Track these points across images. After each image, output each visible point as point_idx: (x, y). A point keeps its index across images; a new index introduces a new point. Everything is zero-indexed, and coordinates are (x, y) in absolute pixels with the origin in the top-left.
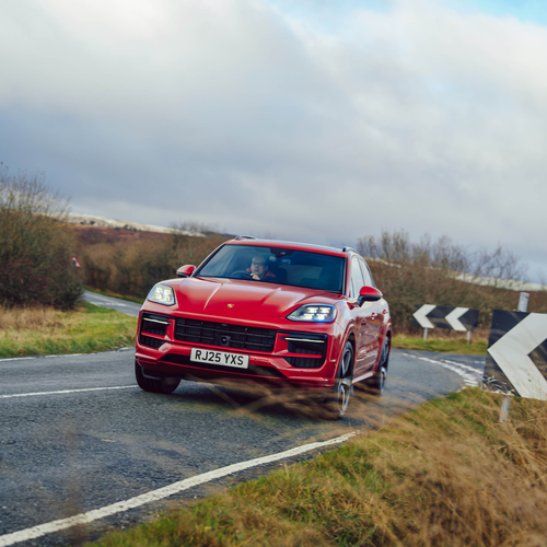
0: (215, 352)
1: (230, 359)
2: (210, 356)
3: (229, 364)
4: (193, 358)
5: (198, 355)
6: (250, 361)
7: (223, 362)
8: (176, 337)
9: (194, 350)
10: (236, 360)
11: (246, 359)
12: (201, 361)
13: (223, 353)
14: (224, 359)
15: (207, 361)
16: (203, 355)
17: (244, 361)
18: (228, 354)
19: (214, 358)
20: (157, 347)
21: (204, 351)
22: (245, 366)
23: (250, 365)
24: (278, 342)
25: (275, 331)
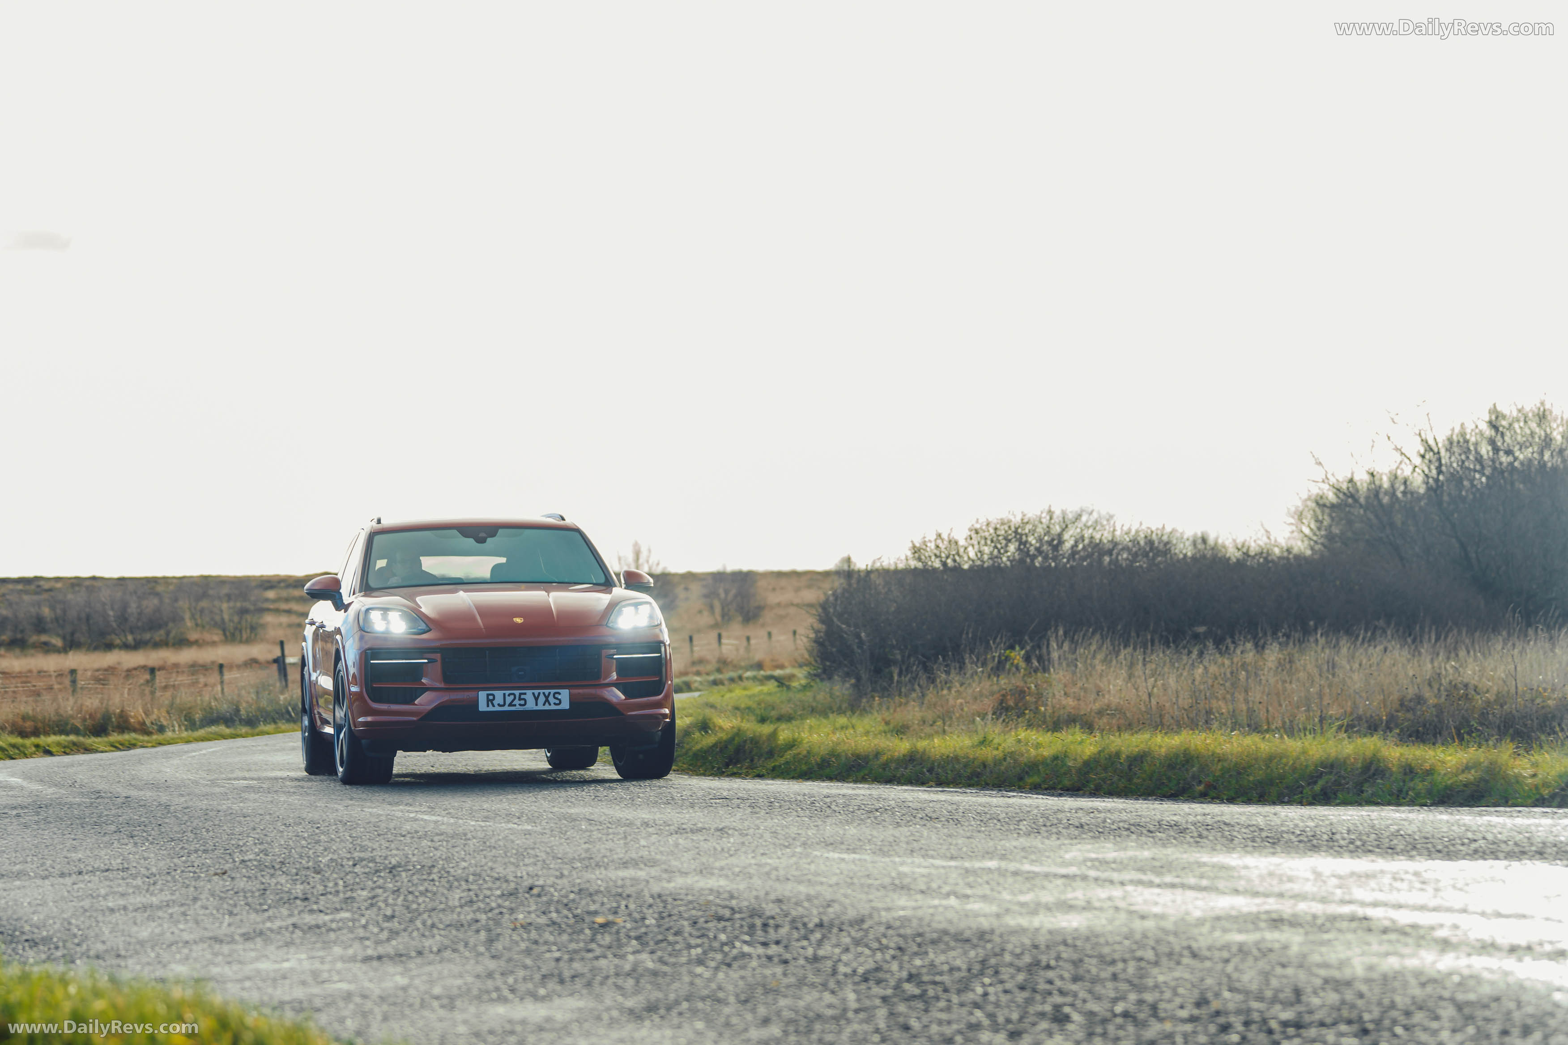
0: (517, 692)
1: (542, 699)
2: (509, 699)
3: (540, 707)
4: (483, 707)
5: (490, 701)
6: (572, 698)
7: (531, 705)
8: (447, 680)
9: (482, 696)
10: (551, 699)
11: (565, 695)
12: (497, 708)
13: (529, 692)
14: (532, 700)
15: (506, 708)
16: (499, 699)
17: (562, 699)
18: (536, 692)
19: (517, 702)
20: (411, 702)
21: (499, 695)
22: (565, 705)
23: (571, 703)
24: (607, 664)
25: (601, 648)
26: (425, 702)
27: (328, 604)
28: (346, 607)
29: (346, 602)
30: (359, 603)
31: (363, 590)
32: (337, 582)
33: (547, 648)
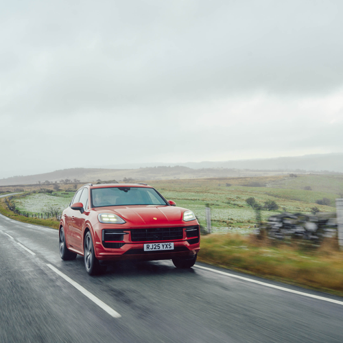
0: (157, 244)
1: (165, 246)
2: (154, 247)
3: (165, 249)
4: (145, 249)
5: (148, 247)
6: (175, 245)
7: (161, 249)
8: (132, 240)
9: (145, 245)
10: (168, 246)
11: (172, 244)
12: (150, 250)
13: (161, 244)
14: (162, 247)
15: (153, 250)
16: (151, 247)
17: (172, 246)
18: (163, 244)
19: (157, 247)
20: (119, 248)
21: (151, 245)
22: (173, 248)
23: (175, 247)
24: (185, 233)
25: (182, 227)
26: (125, 248)
27: (78, 211)
28: (87, 214)
31: (93, 207)
32: (82, 204)
33: (166, 229)
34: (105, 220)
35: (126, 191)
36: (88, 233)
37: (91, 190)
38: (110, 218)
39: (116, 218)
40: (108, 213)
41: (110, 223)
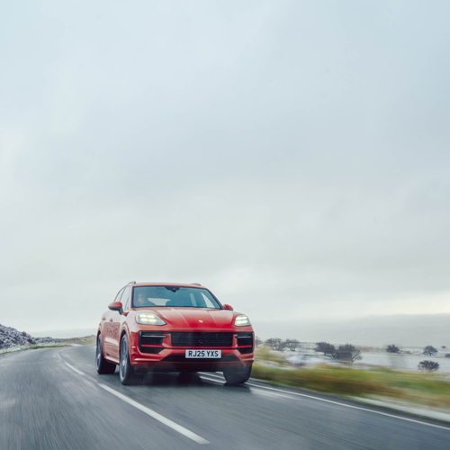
0: (201, 351)
1: (210, 353)
2: (198, 353)
3: (210, 357)
4: (187, 356)
5: (190, 354)
6: (222, 354)
7: (206, 356)
8: (173, 344)
9: (187, 351)
10: (214, 354)
11: (219, 352)
12: (193, 357)
13: (206, 351)
14: (207, 354)
15: (196, 357)
16: (194, 353)
17: (218, 354)
18: (208, 351)
19: (201, 354)
20: (157, 353)
21: (194, 351)
22: (219, 356)
23: (222, 356)
24: (235, 340)
25: (232, 333)
26: (164, 353)
27: (117, 312)
28: (126, 315)
29: (125, 311)
30: (131, 312)
31: (133, 307)
32: (121, 304)
33: (213, 334)
34: (144, 320)
35: (174, 291)
36: (125, 336)
37: (134, 288)
38: (149, 318)
39: (155, 318)
40: (147, 314)
41: (148, 324)
